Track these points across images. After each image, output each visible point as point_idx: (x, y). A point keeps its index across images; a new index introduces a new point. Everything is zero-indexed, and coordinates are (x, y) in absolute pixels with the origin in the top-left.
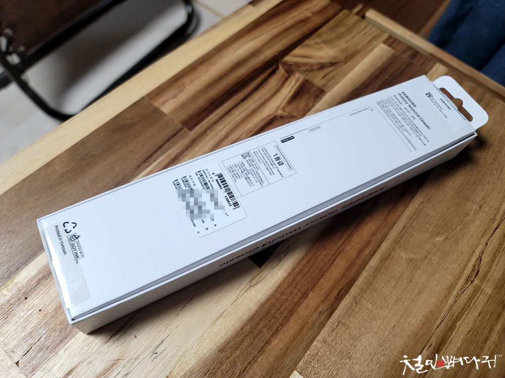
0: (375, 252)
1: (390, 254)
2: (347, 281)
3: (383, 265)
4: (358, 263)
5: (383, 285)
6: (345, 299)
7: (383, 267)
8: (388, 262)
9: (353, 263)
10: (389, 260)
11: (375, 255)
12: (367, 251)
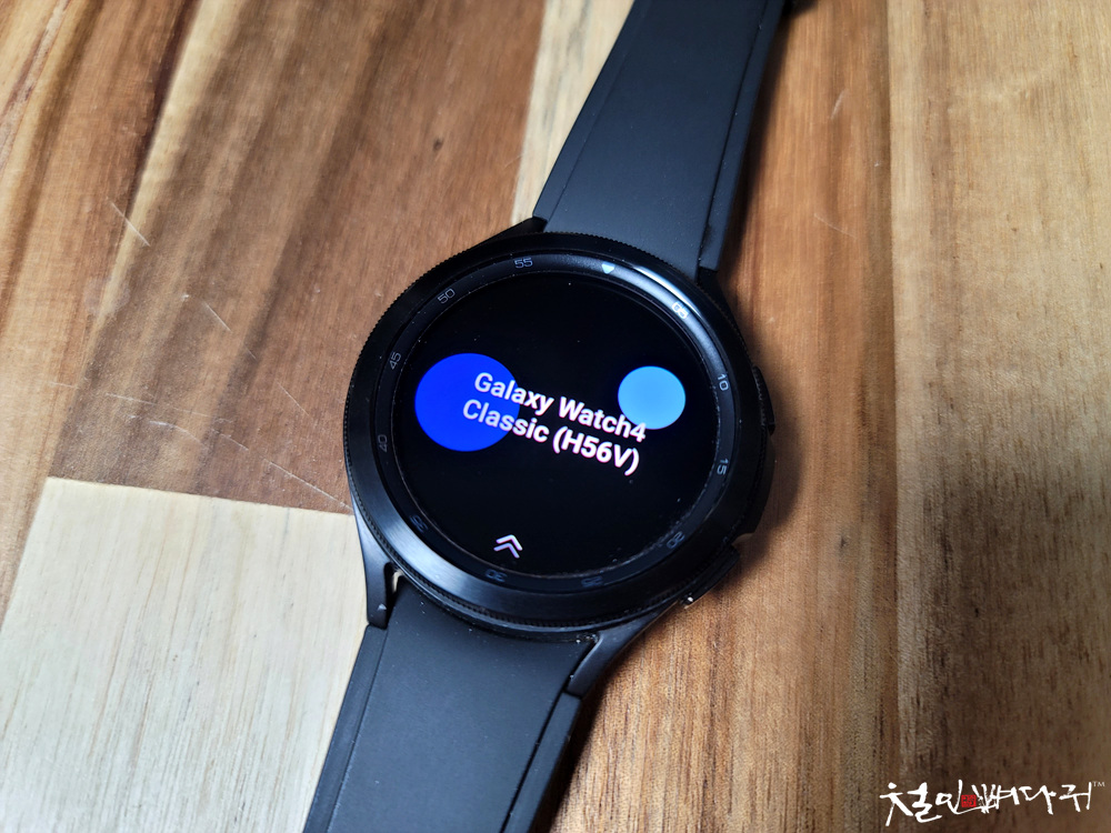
0: (886, 153)
1: (945, 123)
2: (860, 336)
3: (951, 183)
4: (853, 231)
5: (1002, 262)
6: (901, 419)
7: (958, 189)
8: (959, 161)
9: (835, 247)
10: (958, 149)
11: (894, 165)
12: (855, 167)
